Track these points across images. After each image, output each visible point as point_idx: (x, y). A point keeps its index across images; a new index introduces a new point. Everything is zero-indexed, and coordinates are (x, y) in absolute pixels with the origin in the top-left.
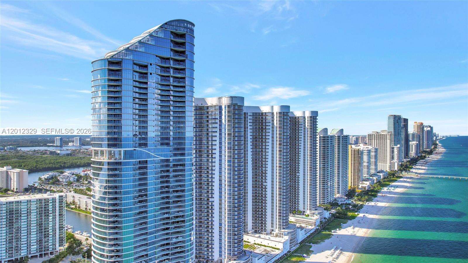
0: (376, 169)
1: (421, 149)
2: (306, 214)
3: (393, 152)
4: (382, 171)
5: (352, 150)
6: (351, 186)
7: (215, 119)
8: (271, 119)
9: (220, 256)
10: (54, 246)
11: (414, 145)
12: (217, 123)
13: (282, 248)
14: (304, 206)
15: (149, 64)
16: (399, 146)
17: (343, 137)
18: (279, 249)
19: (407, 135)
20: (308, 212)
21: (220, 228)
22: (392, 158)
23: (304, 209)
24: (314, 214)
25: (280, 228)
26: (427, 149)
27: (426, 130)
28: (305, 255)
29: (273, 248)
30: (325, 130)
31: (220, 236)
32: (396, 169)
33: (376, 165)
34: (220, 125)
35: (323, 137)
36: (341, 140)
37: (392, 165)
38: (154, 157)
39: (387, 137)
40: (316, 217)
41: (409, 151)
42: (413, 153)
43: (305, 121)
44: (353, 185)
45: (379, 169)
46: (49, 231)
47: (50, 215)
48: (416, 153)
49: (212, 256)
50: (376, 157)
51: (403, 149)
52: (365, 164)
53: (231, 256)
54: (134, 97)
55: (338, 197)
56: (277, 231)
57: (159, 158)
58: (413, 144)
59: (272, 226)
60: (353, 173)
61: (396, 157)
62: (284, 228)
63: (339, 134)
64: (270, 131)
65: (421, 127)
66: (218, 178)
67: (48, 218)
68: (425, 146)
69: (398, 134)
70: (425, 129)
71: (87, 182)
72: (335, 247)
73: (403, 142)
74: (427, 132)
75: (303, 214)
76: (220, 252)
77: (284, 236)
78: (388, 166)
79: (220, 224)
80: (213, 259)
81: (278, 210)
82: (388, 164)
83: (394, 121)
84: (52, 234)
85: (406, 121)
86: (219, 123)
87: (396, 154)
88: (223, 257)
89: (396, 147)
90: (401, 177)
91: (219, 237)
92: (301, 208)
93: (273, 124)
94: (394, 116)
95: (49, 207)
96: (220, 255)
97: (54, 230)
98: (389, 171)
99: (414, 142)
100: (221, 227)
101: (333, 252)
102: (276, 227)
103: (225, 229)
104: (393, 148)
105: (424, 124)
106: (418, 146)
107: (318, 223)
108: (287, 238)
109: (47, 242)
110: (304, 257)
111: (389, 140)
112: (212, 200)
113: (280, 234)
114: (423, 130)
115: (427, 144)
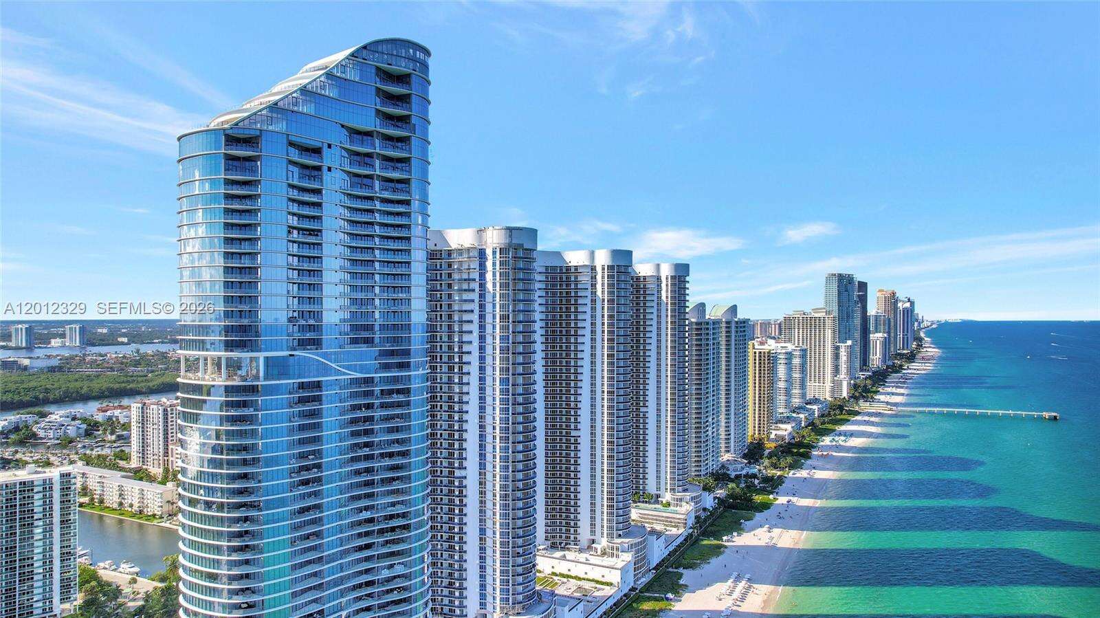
0: (803, 395)
1: (892, 349)
2: (664, 502)
3: (836, 356)
4: (815, 401)
5: (755, 353)
6: (753, 436)
7: (469, 280)
8: (590, 283)
9: (483, 605)
10: (48, 603)
11: (878, 342)
12: (474, 290)
13: (619, 581)
14: (658, 483)
15: (326, 146)
16: (849, 343)
17: (737, 322)
18: (611, 584)
19: (865, 318)
20: (667, 497)
21: (481, 539)
22: (836, 370)
23: (658, 489)
24: (681, 500)
25: (610, 536)
26: (904, 349)
27: (901, 309)
28: (670, 595)
29: (597, 582)
30: (701, 307)
31: (481, 558)
32: (845, 394)
33: (803, 386)
34: (482, 296)
35: (697, 324)
36: (733, 329)
37: (836, 386)
38: (338, 373)
39: (827, 323)
40: (687, 508)
41: (869, 355)
42: (876, 359)
43: (659, 286)
44: (757, 432)
45: (809, 396)
46: (32, 565)
47: (36, 523)
48: (884, 361)
49: (462, 606)
50: (802, 368)
51: (857, 349)
52: (782, 385)
53: (509, 604)
54: (289, 227)
55: (728, 460)
56: (604, 542)
57: (350, 374)
58: (877, 337)
59: (593, 532)
60: (757, 405)
61: (843, 369)
62: (620, 535)
63: (729, 318)
64: (588, 309)
65: (892, 300)
66: (477, 420)
67: (31, 532)
68: (900, 344)
69: (848, 316)
70: (900, 305)
71: (114, 437)
72: (735, 574)
73: (857, 335)
74: (903, 311)
75: (657, 502)
76: (483, 596)
77: (620, 554)
78: (828, 389)
79: (482, 531)
80: (464, 613)
81: (605, 493)
82: (828, 385)
83: (838, 286)
84: (42, 571)
85: (863, 286)
86: (477, 289)
87: (843, 361)
88: (489, 607)
89: (843, 345)
90: (857, 413)
91: (478, 562)
92: (651, 488)
93: (594, 293)
94: (840, 275)
95: (33, 503)
96: (481, 604)
97: (48, 561)
98: (830, 399)
99: (880, 335)
100: (483, 537)
101: (732, 585)
102: (602, 534)
103: (494, 542)
104: (837, 348)
105: (897, 295)
106: (886, 343)
107: (691, 521)
108: (628, 557)
109: (28, 593)
110: (667, 599)
111: (830, 330)
112: (463, 473)
113: (612, 548)
114: (896, 308)
115: (903, 338)
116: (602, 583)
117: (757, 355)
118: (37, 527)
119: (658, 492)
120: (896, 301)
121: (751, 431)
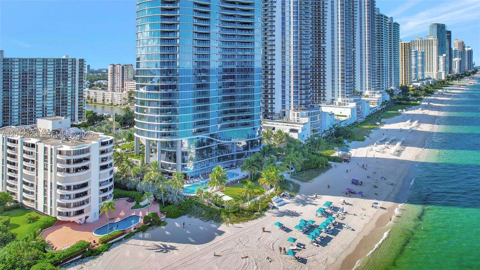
0: (423, 75)
2: (365, 95)
3: (438, 62)
4: (430, 78)
9: (284, 107)
11: (457, 62)
13: (350, 114)
14: (361, 86)
16: (444, 55)
18: (346, 116)
19: (450, 49)
20: (367, 93)
21: (283, 72)
22: (438, 68)
23: (362, 89)
24: (374, 93)
25: (343, 96)
26: (468, 70)
27: (467, 50)
31: (283, 82)
32: (443, 78)
33: (423, 71)
36: (392, 27)
37: (439, 74)
39: (434, 42)
40: (378, 96)
41: (452, 68)
42: (456, 70)
45: (426, 76)
46: (67, 98)
47: (69, 79)
48: (460, 71)
49: (272, 108)
50: (423, 62)
52: (413, 67)
53: (298, 105)
56: (340, 100)
58: (456, 60)
59: (333, 95)
60: (403, 69)
61: (441, 68)
65: (462, 45)
66: (280, 10)
67: (66, 82)
69: (442, 45)
70: (466, 49)
73: (448, 54)
74: (468, 52)
76: (283, 102)
77: (349, 103)
78: (435, 75)
79: (284, 67)
80: (273, 112)
81: (340, 74)
82: (435, 72)
83: (437, 30)
84: (71, 101)
85: (449, 32)
87: (441, 64)
88: (287, 107)
89: (441, 56)
91: (281, 83)
92: (358, 88)
94: (438, 24)
95: (67, 69)
96: (282, 106)
97: (73, 97)
98: (436, 79)
100: (284, 70)
102: (338, 95)
103: (290, 72)
104: (438, 58)
105: (464, 43)
106: (460, 62)
107: (381, 103)
108: (353, 105)
109: (65, 111)
110: (377, 125)
111: (435, 46)
112: (273, 38)
113: (345, 101)
114: (464, 50)
115: (468, 65)
116: (341, 116)
117: (403, 45)
118: (69, 80)
119: (361, 91)
120: (464, 47)
121: (401, 83)
